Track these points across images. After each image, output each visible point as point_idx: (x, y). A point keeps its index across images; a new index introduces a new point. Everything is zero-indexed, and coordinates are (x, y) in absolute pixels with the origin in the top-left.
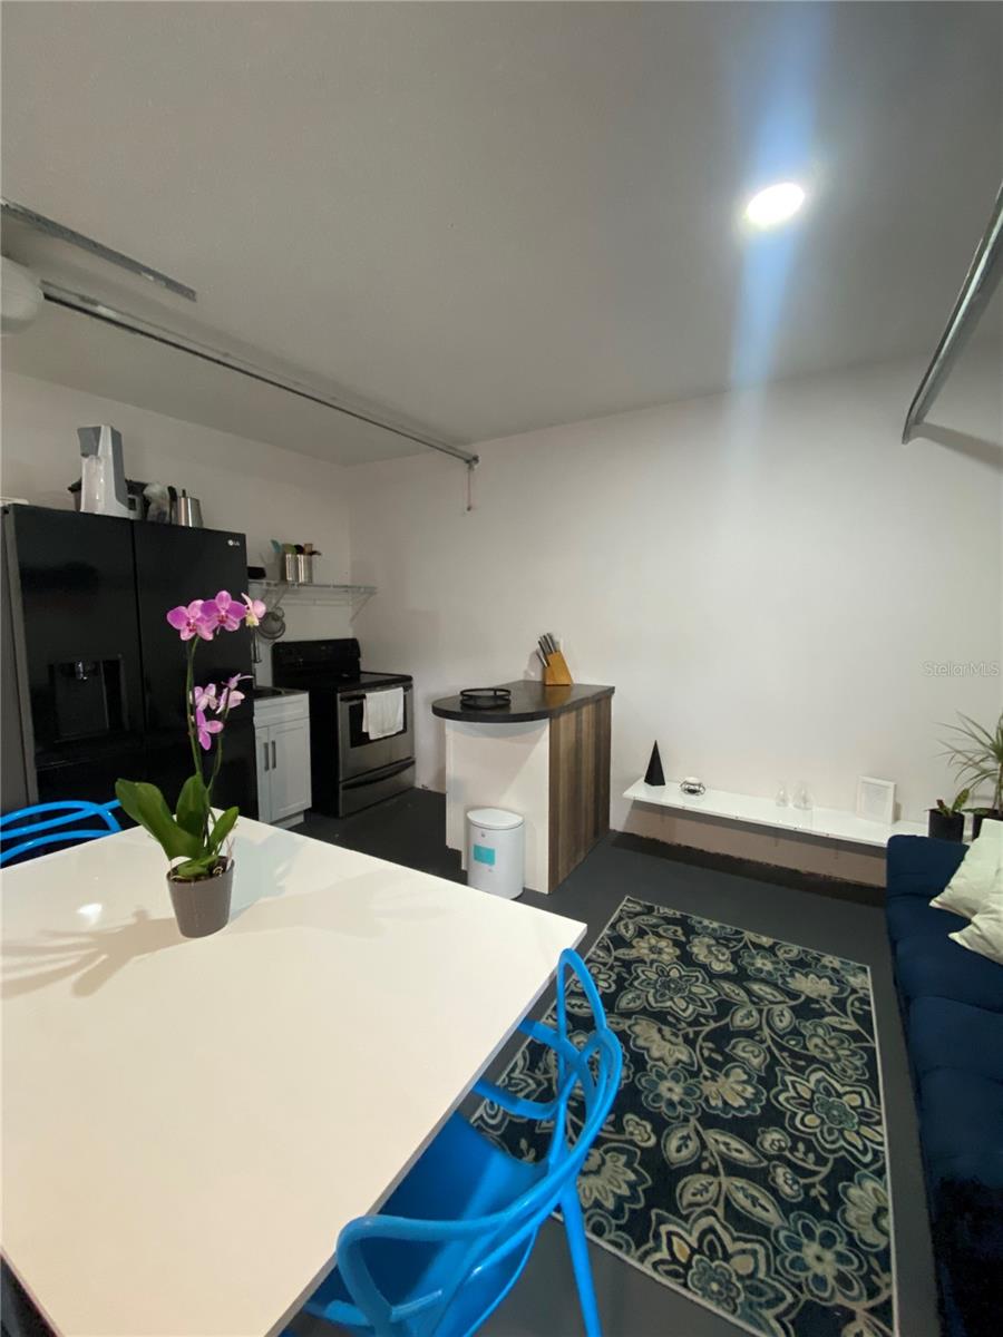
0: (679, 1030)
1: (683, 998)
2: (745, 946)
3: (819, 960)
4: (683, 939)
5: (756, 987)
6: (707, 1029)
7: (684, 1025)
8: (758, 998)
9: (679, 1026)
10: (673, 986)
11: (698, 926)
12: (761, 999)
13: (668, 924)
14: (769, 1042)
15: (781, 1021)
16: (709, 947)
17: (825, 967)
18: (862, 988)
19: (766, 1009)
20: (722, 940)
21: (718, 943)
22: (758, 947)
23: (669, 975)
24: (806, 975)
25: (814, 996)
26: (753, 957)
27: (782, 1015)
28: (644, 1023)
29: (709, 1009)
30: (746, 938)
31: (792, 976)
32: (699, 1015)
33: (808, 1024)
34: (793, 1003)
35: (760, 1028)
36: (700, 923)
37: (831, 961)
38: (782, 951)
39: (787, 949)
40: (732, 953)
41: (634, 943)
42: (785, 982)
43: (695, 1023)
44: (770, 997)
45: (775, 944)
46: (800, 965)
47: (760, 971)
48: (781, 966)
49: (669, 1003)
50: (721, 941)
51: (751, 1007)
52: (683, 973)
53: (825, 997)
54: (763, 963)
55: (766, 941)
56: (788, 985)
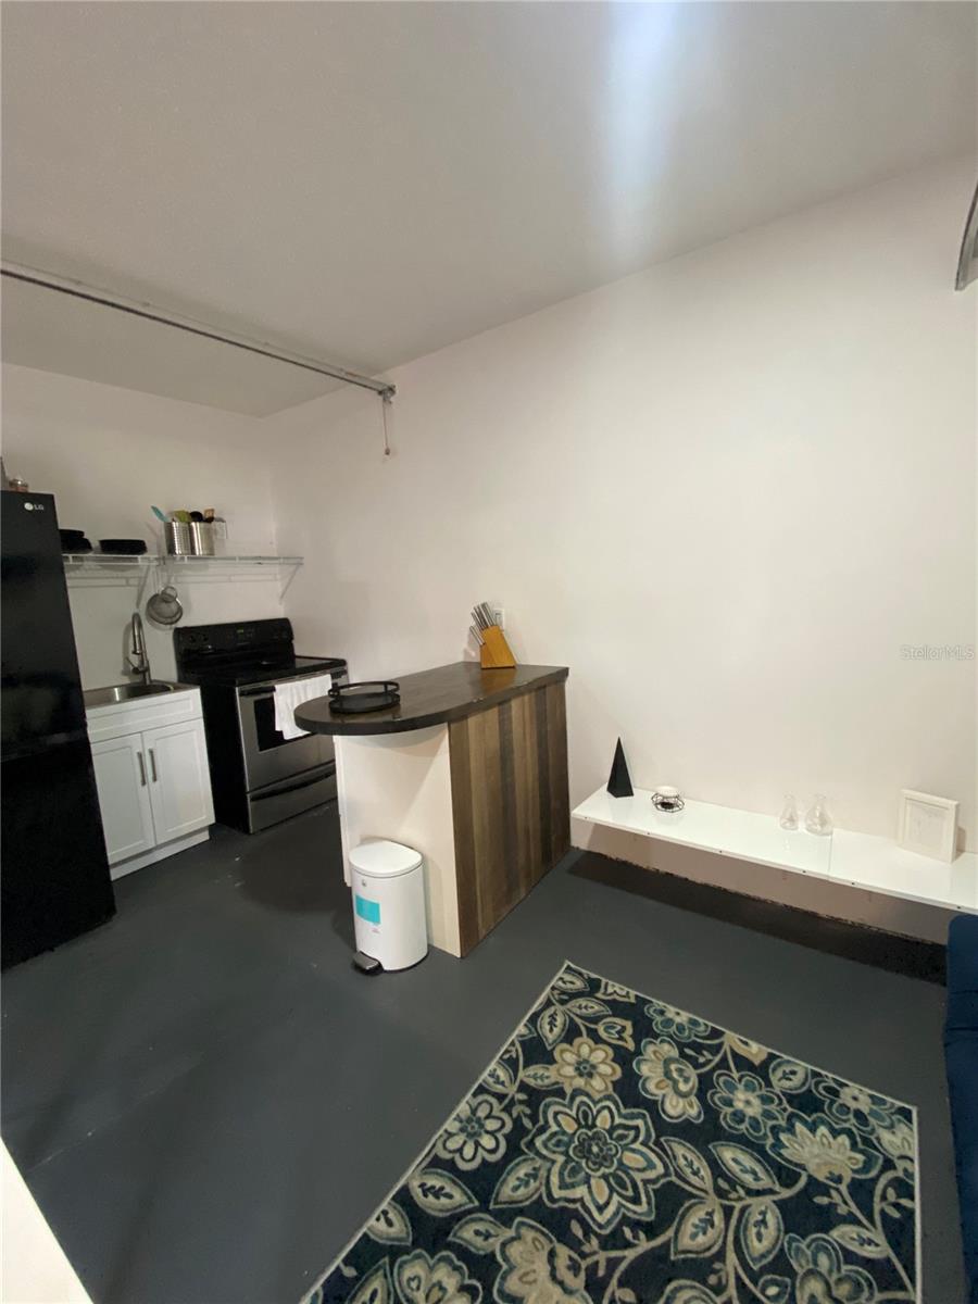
0: (583, 1256)
1: (605, 1177)
2: (723, 1064)
3: (836, 1093)
4: (631, 1045)
5: (728, 1154)
6: (630, 1255)
7: (595, 1242)
8: (727, 1179)
9: (586, 1248)
10: (595, 1149)
11: (659, 1019)
12: (733, 1182)
13: (614, 1015)
14: (732, 1291)
15: (759, 1237)
16: (667, 1062)
17: (845, 1109)
18: (903, 1157)
19: (738, 1206)
20: (690, 1050)
21: (683, 1055)
22: (743, 1063)
23: (594, 1125)
24: (813, 1128)
25: (821, 1176)
26: (731, 1088)
27: (763, 1222)
28: (529, 1235)
29: (644, 1208)
30: (726, 1047)
31: (791, 1129)
32: (625, 1221)
33: (803, 1245)
34: (786, 1193)
35: (721, 1256)
36: (662, 1013)
37: (856, 1095)
38: (779, 1073)
39: (788, 1069)
40: (699, 1076)
41: (556, 1054)
42: (778, 1144)
43: (614, 1241)
44: (748, 1179)
45: (771, 1057)
46: (807, 1104)
47: (739, 1117)
48: (773, 1107)
49: (580, 1191)
50: (688, 1051)
51: (713, 1203)
52: (618, 1121)
53: (839, 1180)
54: (746, 1101)
55: (756, 1051)
56: (783, 1151)
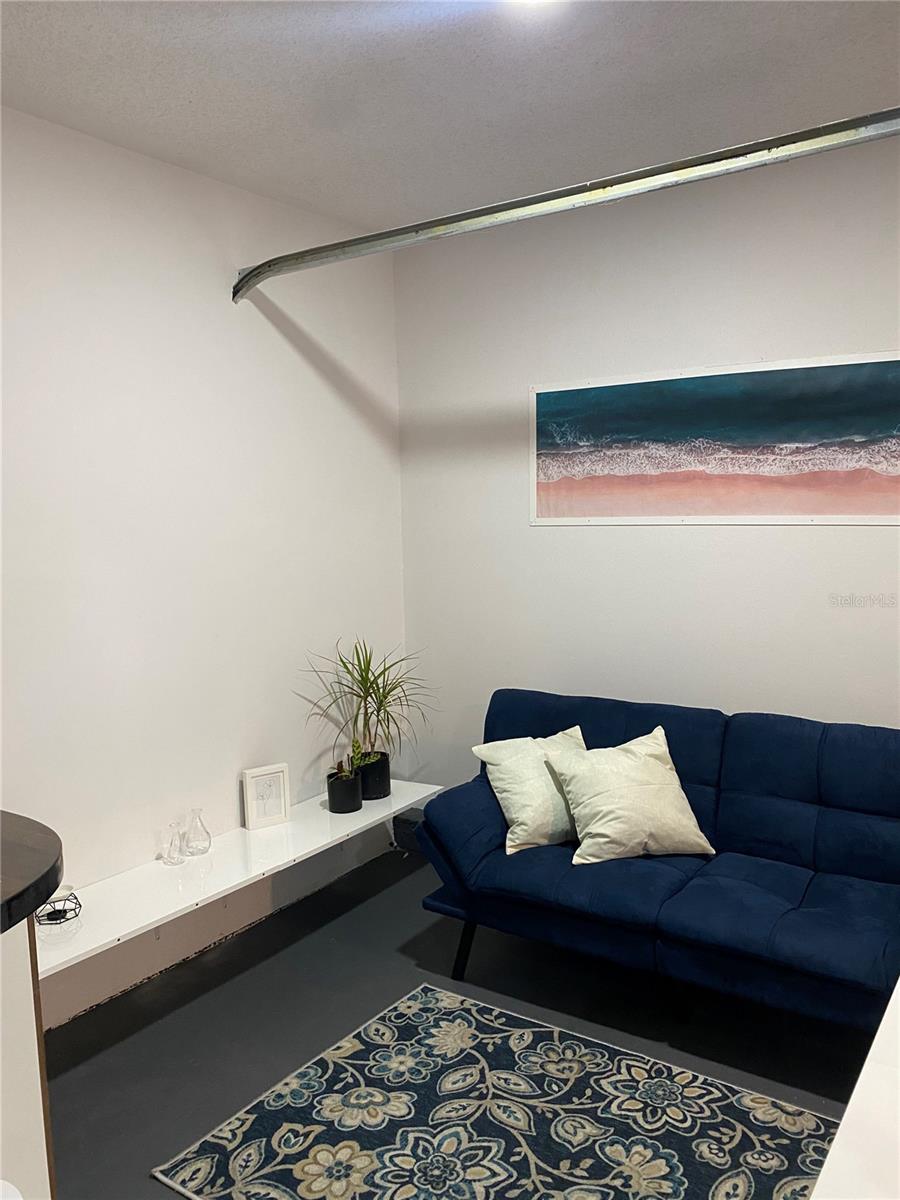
0: (536, 1190)
1: (465, 1168)
3: (402, 1015)
4: (318, 1129)
5: (449, 1085)
6: (533, 1159)
7: (523, 1182)
8: (471, 1091)
9: (531, 1188)
10: (437, 1172)
11: (287, 1101)
12: (473, 1089)
14: (557, 1107)
15: (517, 1084)
16: (345, 1103)
17: (417, 1015)
18: (462, 1003)
19: (492, 1090)
20: (336, 1085)
21: (341, 1092)
23: (412, 1170)
24: (431, 1035)
25: (471, 1043)
26: (385, 1068)
27: (506, 1080)
29: (494, 1145)
30: (340, 1061)
31: (431, 1047)
32: (505, 1158)
33: (523, 1065)
34: (484, 1063)
35: (533, 1108)
36: (280, 1097)
37: (406, 1006)
38: (375, 1037)
39: (372, 1032)
40: (366, 1085)
42: (444, 1057)
43: (523, 1168)
44: (470, 1080)
46: (409, 1032)
47: (414, 1071)
48: (409, 1050)
49: (478, 1187)
50: (338, 1087)
51: (487, 1103)
52: (408, 1151)
53: (475, 1036)
54: (399, 1063)
55: (349, 1045)
56: (449, 1056)
